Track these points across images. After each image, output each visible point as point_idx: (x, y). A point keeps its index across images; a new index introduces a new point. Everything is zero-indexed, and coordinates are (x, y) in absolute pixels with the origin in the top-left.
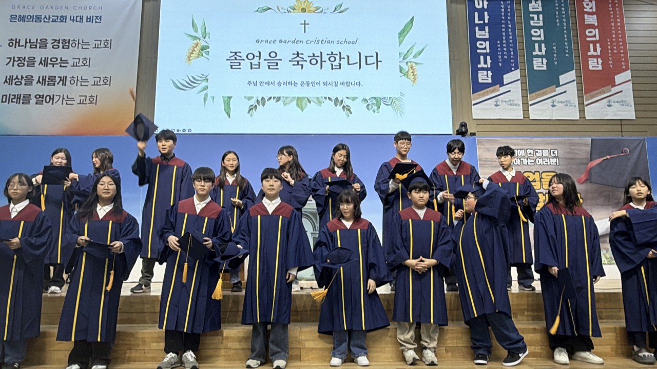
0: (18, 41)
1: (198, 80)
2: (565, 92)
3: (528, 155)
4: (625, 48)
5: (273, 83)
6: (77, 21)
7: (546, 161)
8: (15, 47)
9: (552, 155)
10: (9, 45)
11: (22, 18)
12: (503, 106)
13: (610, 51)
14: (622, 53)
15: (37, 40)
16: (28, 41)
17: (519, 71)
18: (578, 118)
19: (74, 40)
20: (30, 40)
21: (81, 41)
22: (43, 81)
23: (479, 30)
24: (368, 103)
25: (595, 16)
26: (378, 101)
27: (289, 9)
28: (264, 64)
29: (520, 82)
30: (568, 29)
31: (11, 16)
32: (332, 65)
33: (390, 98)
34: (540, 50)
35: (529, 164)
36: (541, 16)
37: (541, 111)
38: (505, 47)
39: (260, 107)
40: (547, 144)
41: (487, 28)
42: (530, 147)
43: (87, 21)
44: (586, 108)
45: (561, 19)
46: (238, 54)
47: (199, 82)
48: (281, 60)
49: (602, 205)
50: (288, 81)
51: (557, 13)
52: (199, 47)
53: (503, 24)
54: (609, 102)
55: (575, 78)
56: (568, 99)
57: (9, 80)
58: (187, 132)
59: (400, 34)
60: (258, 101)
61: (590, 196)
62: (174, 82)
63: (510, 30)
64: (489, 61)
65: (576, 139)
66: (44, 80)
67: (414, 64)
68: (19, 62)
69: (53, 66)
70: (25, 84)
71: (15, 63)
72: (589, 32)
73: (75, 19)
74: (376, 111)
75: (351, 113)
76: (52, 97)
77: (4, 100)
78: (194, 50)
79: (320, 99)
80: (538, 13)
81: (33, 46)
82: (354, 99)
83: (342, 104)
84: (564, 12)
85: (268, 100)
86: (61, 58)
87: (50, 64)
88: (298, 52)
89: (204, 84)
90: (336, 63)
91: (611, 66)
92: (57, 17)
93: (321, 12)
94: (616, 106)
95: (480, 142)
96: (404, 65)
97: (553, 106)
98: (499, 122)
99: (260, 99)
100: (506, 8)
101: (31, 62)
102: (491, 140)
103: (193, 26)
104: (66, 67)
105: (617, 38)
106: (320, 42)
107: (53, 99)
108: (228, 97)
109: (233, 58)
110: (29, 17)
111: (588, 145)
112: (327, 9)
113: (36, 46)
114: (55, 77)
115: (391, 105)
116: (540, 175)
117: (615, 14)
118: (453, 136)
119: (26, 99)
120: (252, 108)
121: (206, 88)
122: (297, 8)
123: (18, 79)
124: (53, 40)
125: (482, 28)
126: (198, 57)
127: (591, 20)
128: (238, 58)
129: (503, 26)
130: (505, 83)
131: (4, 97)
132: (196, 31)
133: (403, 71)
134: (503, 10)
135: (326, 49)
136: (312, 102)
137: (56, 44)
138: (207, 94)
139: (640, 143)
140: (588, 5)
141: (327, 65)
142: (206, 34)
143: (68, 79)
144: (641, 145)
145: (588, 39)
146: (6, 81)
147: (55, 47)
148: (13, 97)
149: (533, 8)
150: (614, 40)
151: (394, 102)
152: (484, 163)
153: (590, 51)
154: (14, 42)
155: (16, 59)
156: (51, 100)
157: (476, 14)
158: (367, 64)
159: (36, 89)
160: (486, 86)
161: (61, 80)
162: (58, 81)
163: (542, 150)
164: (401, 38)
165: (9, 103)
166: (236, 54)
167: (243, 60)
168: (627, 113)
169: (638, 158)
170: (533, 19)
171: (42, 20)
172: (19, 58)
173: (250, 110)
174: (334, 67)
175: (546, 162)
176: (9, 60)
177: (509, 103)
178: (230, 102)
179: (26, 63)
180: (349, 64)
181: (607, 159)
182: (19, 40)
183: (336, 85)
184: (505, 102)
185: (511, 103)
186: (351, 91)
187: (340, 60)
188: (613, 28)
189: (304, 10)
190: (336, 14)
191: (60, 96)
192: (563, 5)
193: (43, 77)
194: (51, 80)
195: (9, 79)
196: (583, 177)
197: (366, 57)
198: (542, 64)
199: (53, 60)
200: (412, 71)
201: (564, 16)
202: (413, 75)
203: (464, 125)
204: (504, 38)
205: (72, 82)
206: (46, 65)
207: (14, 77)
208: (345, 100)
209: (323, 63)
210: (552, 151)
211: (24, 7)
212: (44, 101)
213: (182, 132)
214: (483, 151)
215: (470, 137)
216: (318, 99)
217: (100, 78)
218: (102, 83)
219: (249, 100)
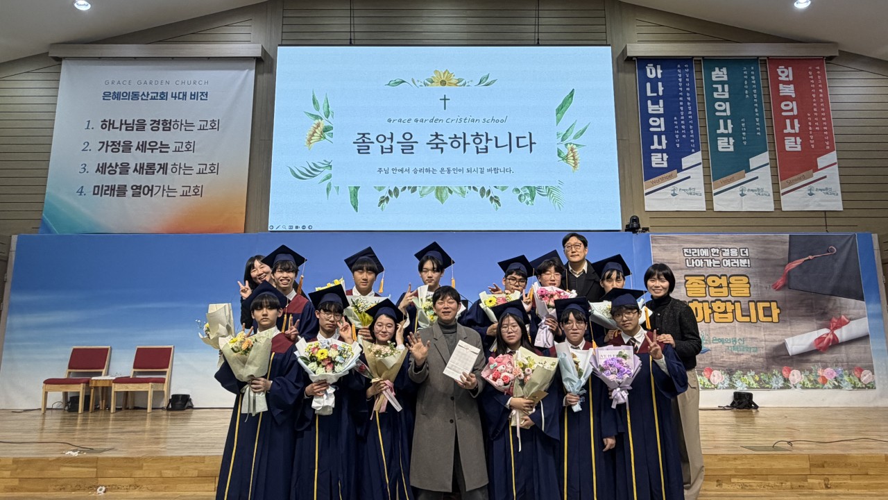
0: (112, 122)
1: (320, 168)
2: (757, 178)
3: (713, 255)
4: (829, 125)
5: (408, 170)
6: (179, 99)
7: (735, 262)
8: (109, 130)
9: (742, 254)
10: (102, 128)
11: (117, 96)
12: (681, 195)
13: (810, 128)
14: (826, 131)
15: (134, 120)
16: (123, 122)
17: (699, 153)
18: (772, 210)
19: (176, 121)
20: (126, 121)
21: (184, 122)
22: (140, 169)
23: (652, 104)
24: (520, 193)
25: (792, 86)
26: (532, 191)
27: (426, 81)
28: (397, 148)
29: (701, 166)
30: (760, 103)
31: (104, 94)
32: (477, 147)
33: (546, 187)
34: (726, 128)
35: (714, 265)
36: (726, 87)
37: (728, 201)
38: (683, 125)
39: (392, 199)
40: (735, 241)
41: (661, 102)
42: (715, 246)
43: (191, 98)
44: (782, 197)
45: (750, 89)
46: (366, 136)
47: (321, 170)
48: (417, 142)
49: (804, 316)
50: (425, 168)
51: (746, 82)
52: (321, 126)
53: (681, 96)
54: (810, 190)
55: (768, 161)
56: (759, 187)
57: (102, 169)
58: (307, 229)
59: (558, 111)
61: (788, 305)
62: (292, 171)
63: (689, 104)
64: (664, 141)
65: (771, 236)
66: (142, 167)
67: (575, 146)
68: (114, 147)
69: (152, 152)
70: (120, 173)
71: (109, 148)
72: (786, 105)
73: (177, 95)
74: (530, 203)
75: (500, 205)
76: (151, 188)
77: (96, 192)
78: (315, 132)
79: (463, 188)
80: (722, 83)
81: (129, 128)
82: (503, 189)
83: (489, 195)
84: (754, 82)
85: (401, 191)
86: (161, 142)
87: (148, 149)
88: (437, 133)
89: (327, 172)
90: (482, 146)
91: (813, 146)
92: (157, 93)
93: (464, 85)
94: (819, 195)
95: (655, 240)
96: (562, 147)
97: (742, 195)
98: (677, 215)
99: (393, 191)
100: (684, 78)
101: (127, 147)
102: (669, 237)
103: (314, 103)
104: (167, 152)
105: (820, 112)
106: (463, 120)
107: (152, 190)
108: (355, 187)
109: (361, 141)
110: (125, 94)
111: (786, 242)
112: (471, 81)
113: (133, 127)
114: (154, 164)
115: (547, 195)
116: (728, 279)
117: (816, 83)
118: (622, 232)
119: (122, 191)
120: (384, 200)
121: (329, 177)
122: (436, 81)
123: (113, 167)
124: (152, 121)
125: (655, 102)
126: (320, 140)
127: (788, 90)
128: (366, 140)
129: (681, 99)
130: (683, 168)
131: (97, 188)
132: (318, 109)
133: (562, 155)
134: (680, 80)
135: (471, 130)
136: (453, 193)
137: (155, 125)
138: (330, 184)
139: (849, 239)
140: (783, 72)
141: (471, 148)
142: (329, 112)
143: (170, 167)
144: (851, 242)
145: (784, 114)
146: (98, 170)
147: (154, 129)
148: (107, 188)
149: (716, 77)
150: (816, 114)
151: (552, 191)
153: (786, 129)
154: (107, 123)
155: (110, 144)
156: (150, 192)
157: (648, 85)
158: (518, 146)
159: (132, 179)
160: (661, 171)
161: (161, 168)
162: (157, 170)
163: (730, 249)
164: (559, 115)
165: (101, 196)
166: (364, 136)
167: (372, 143)
168: (833, 203)
169: (848, 259)
170: (716, 90)
171: (140, 98)
172: (113, 142)
173: (382, 202)
174: (480, 150)
175: (734, 264)
176: (102, 144)
177: (689, 192)
178: (357, 193)
179: (121, 148)
180: (497, 146)
181: (809, 260)
182: (114, 121)
183: (482, 172)
184: (684, 190)
185: (691, 192)
186: (500, 179)
187: (487, 142)
188: (814, 100)
189: (443, 83)
190: (481, 87)
191: (160, 187)
192: (753, 73)
193: (141, 164)
194: (150, 169)
195: (102, 167)
196: (780, 282)
197: (518, 138)
198: (729, 144)
199: (152, 144)
200: (572, 154)
201: (755, 86)
202: (574, 159)
203: (635, 220)
204: (682, 113)
205: (174, 170)
206: (144, 150)
207: (108, 165)
208: (493, 189)
209: (467, 146)
210: (741, 250)
211: (119, 82)
212: (142, 193)
213: (302, 229)
214: (660, 250)
215: (643, 234)
216: (461, 188)
217: (206, 165)
218: (208, 170)
219: (380, 190)
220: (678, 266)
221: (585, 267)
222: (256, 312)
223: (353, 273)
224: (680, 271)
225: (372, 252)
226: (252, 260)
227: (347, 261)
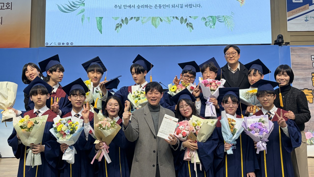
1: (77, 5)
5: (134, 6)
12: (311, 20)
24: (206, 21)
26: (214, 19)
33: (223, 16)
39: (124, 25)
47: (78, 6)
50: (145, 5)
58: (70, 45)
60: (122, 20)
62: (59, 7)
74: (212, 27)
75: (193, 29)
79: (170, 18)
82: (195, 18)
83: (186, 22)
85: (130, 20)
89: (82, 7)
95: (293, 50)
98: (307, 34)
99: (124, 19)
102: (303, 48)
108: (100, 18)
115: (224, 22)
118: (272, 45)
120: (119, 26)
121: (83, 12)
130: (313, 3)
136: (163, 21)
138: (83, 15)
151: (227, 19)
152: (296, 66)
160: (298, 5)
173: (117, 27)
178: (101, 21)
183: (182, 7)
186: (193, 11)
203: (280, 37)
208: (189, 19)
213: (66, 45)
214: (296, 57)
215: (285, 46)
216: (168, 18)
217: (4, 3)
218: (5, 7)
219: (116, 19)
220: (308, 67)
221: (238, 67)
222: (33, 97)
223: (88, 73)
224: (309, 70)
225: (100, 60)
226: (26, 65)
227: (83, 65)
